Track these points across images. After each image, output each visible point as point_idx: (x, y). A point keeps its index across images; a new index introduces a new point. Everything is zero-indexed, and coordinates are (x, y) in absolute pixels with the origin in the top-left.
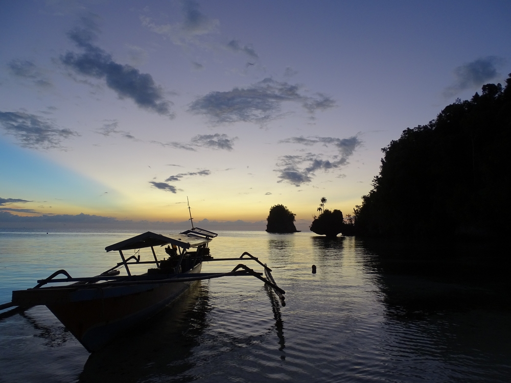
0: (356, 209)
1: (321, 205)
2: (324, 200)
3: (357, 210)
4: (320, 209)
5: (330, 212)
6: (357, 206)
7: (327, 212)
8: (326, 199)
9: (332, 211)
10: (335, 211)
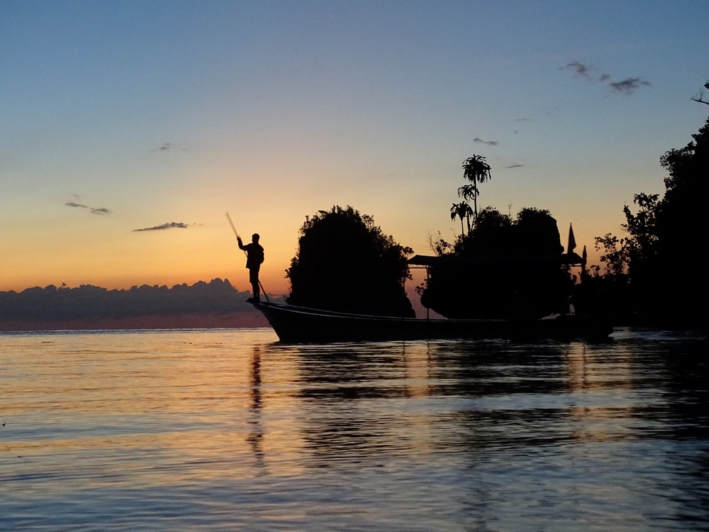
0: (636, 210)
1: (467, 191)
2: (476, 169)
3: (642, 215)
4: (462, 210)
5: (506, 220)
6: (641, 199)
7: (490, 220)
8: (487, 162)
9: (514, 217)
10: (527, 214)
